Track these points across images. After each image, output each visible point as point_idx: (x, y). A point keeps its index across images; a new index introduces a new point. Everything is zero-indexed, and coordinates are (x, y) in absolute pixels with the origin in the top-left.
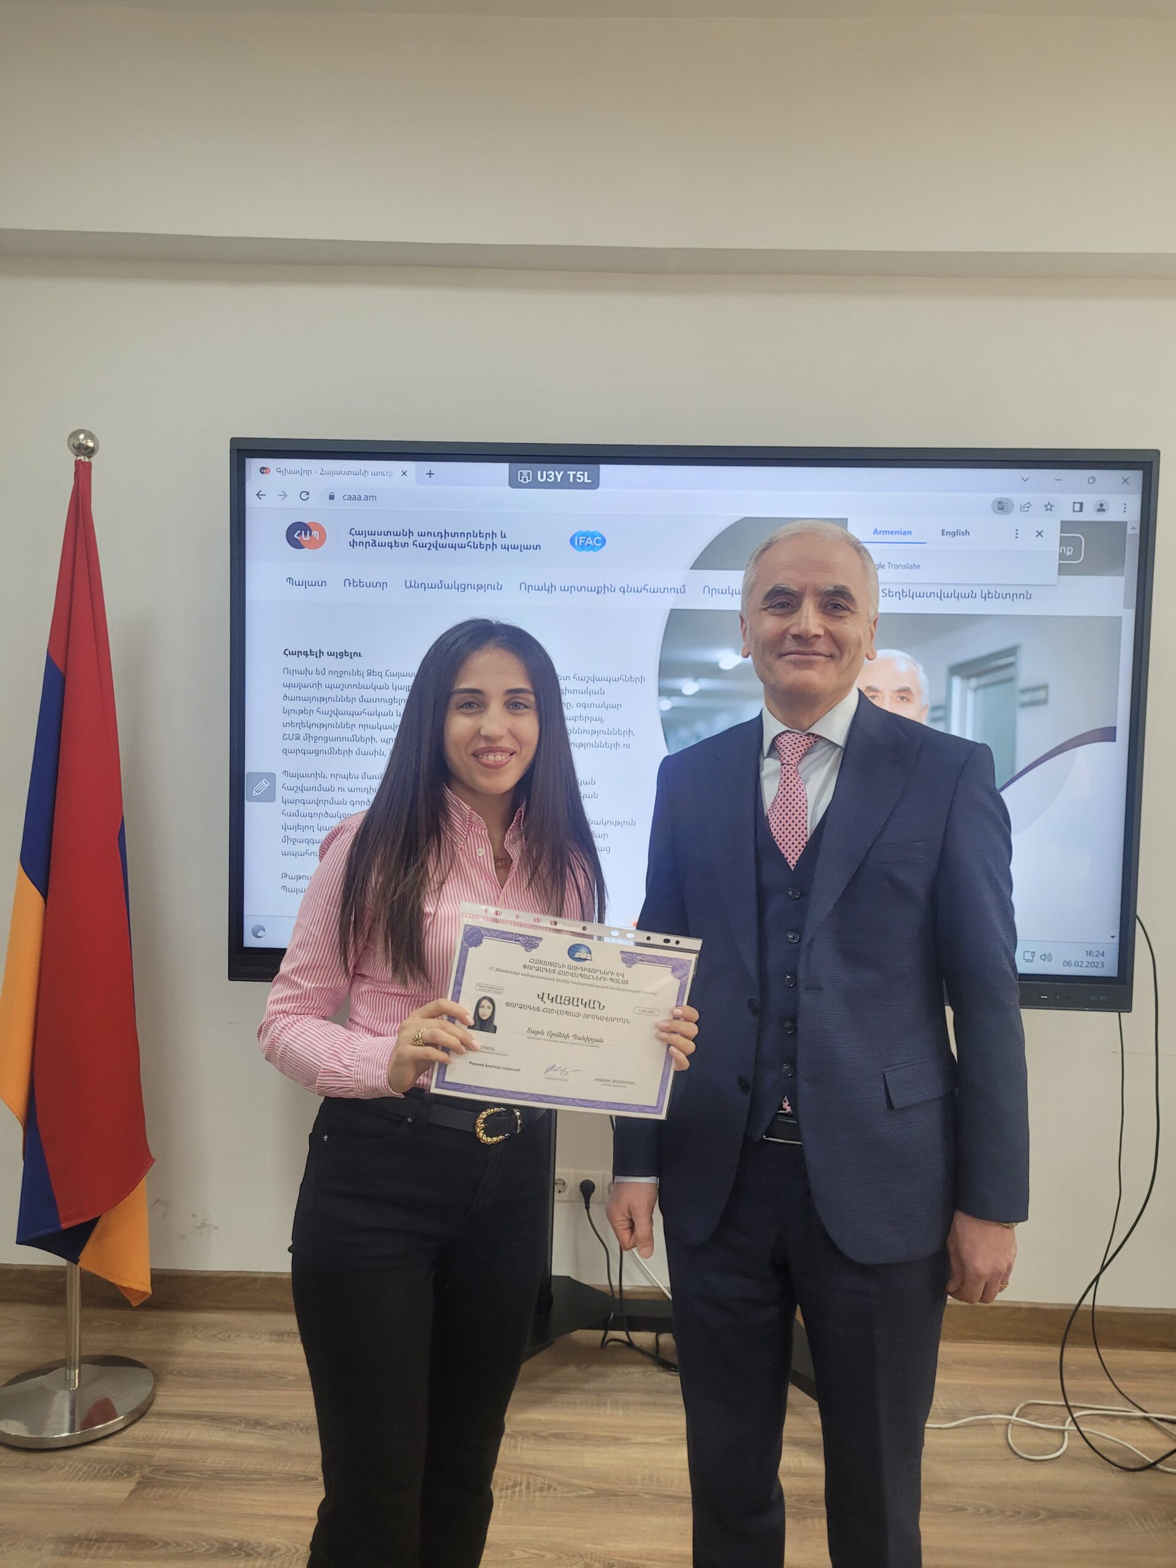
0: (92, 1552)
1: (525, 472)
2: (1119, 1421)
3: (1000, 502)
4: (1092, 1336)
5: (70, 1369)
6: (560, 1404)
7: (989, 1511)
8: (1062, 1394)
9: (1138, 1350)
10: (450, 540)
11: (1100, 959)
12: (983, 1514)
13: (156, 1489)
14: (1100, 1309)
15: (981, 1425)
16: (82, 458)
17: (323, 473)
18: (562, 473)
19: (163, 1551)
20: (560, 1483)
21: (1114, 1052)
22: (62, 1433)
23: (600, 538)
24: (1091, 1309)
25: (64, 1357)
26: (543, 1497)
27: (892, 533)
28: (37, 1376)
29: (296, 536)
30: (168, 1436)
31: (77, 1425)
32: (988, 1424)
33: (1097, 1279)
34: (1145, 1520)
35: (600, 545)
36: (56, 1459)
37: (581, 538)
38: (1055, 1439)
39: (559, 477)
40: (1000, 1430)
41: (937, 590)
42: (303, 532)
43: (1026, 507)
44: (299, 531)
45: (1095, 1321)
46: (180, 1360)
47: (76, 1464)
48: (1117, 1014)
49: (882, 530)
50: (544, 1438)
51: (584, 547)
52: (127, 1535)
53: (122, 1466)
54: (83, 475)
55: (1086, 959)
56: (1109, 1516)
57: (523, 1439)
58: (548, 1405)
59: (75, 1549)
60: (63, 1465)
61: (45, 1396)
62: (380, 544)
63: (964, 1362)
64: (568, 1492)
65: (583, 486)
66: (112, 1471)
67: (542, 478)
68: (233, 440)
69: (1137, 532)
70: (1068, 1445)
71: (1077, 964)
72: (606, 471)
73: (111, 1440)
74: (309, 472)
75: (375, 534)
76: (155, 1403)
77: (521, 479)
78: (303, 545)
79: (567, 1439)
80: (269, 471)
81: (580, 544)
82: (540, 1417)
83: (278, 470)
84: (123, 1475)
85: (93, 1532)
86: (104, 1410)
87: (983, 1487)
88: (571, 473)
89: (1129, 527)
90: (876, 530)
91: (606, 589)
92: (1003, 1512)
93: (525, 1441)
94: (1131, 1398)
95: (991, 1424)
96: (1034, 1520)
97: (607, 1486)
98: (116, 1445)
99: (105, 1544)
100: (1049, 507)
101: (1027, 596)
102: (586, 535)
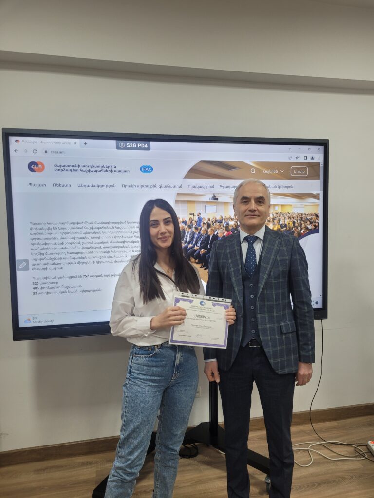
10: (94, 169)
17: (42, 142)
18: (135, 144)
23: (151, 168)
29: (32, 167)
34: (345, 480)
35: (151, 170)
37: (144, 168)
42: (35, 165)
43: (290, 158)
44: (33, 165)
51: (145, 171)
56: (335, 481)
62: (67, 170)
68: (3, 129)
69: (323, 166)
72: (153, 144)
74: (36, 142)
75: (65, 167)
77: (120, 146)
78: (35, 170)
80: (19, 141)
83: (23, 141)
89: (321, 164)
91: (154, 186)
96: (314, 487)
100: (297, 158)
101: (292, 187)
102: (146, 167)
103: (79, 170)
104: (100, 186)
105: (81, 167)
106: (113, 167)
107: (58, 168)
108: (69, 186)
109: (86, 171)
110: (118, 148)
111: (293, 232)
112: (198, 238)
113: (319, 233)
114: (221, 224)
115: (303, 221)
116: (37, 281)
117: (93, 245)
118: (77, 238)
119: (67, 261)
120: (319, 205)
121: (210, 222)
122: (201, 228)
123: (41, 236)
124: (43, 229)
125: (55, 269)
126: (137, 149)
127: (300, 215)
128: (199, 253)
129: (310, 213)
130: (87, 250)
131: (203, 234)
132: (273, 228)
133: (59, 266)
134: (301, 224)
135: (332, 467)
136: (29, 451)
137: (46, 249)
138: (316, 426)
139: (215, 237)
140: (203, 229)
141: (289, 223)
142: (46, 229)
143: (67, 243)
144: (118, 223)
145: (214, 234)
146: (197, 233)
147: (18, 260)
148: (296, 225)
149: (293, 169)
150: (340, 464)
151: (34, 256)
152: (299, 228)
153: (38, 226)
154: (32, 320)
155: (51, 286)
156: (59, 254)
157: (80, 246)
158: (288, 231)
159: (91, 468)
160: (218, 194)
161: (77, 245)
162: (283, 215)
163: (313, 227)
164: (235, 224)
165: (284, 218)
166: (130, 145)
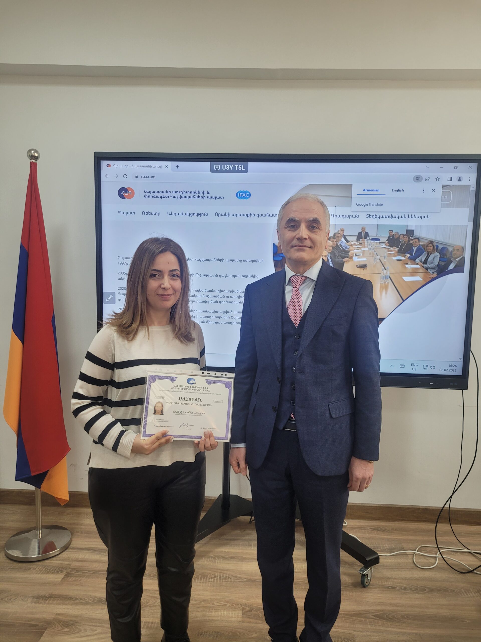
0: (47, 602)
1: (217, 166)
2: (459, 553)
3: (416, 177)
4: (448, 520)
5: (38, 531)
6: (233, 545)
7: (405, 589)
8: (436, 543)
9: (467, 525)
10: (186, 195)
11: (455, 368)
12: (402, 590)
13: (72, 578)
14: (452, 509)
15: (402, 555)
16: (33, 161)
17: (133, 166)
18: (232, 166)
19: (75, 602)
20: (233, 576)
21: (460, 406)
22: (35, 555)
23: (248, 194)
24: (448, 509)
25: (35, 526)
26: (227, 582)
27: (371, 190)
28: (25, 533)
29: (122, 193)
30: (77, 556)
31: (41, 553)
32: (406, 554)
33: (451, 497)
34: (469, 593)
35: (248, 196)
36: (32, 566)
37: (240, 194)
38: (433, 561)
39: (231, 168)
40: (410, 557)
41: (389, 214)
42: (125, 192)
43: (428, 179)
44: (123, 191)
45: (450, 513)
46: (82, 527)
47: (40, 567)
48: (462, 390)
49: (367, 189)
50: (227, 559)
51: (242, 197)
52: (61, 595)
53: (59, 569)
54: (33, 168)
55: (449, 368)
56: (454, 591)
57: (218, 559)
58: (228, 546)
59: (40, 601)
60: (35, 568)
61: (28, 541)
62: (157, 197)
63: (396, 530)
64: (236, 580)
65: (241, 171)
66: (55, 570)
67: (224, 168)
68: (95, 153)
69: (475, 189)
70: (438, 564)
71: (446, 370)
72: (251, 165)
73: (54, 558)
74: (127, 166)
75: (155, 192)
76: (72, 544)
77: (215, 169)
78: (125, 197)
79: (236, 559)
80: (111, 166)
81: (240, 196)
82: (225, 550)
83: (114, 165)
84: (59, 572)
85: (47, 594)
86: (51, 546)
87: (403, 579)
88: (236, 166)
89: (471, 187)
90: (364, 189)
91: (251, 215)
92: (411, 589)
93: (219, 560)
94: (464, 545)
95: (407, 554)
96: (424, 592)
97: (252, 578)
98: (56, 560)
99: (52, 599)
100: (437, 179)
101: (427, 217)
102: (243, 192)
103: (170, 196)
104: (192, 215)
105: (172, 193)
106: (206, 192)
107: (148, 194)
108: (159, 214)
109: (177, 197)
110: (212, 170)
126: (234, 171)
147: (105, 292)
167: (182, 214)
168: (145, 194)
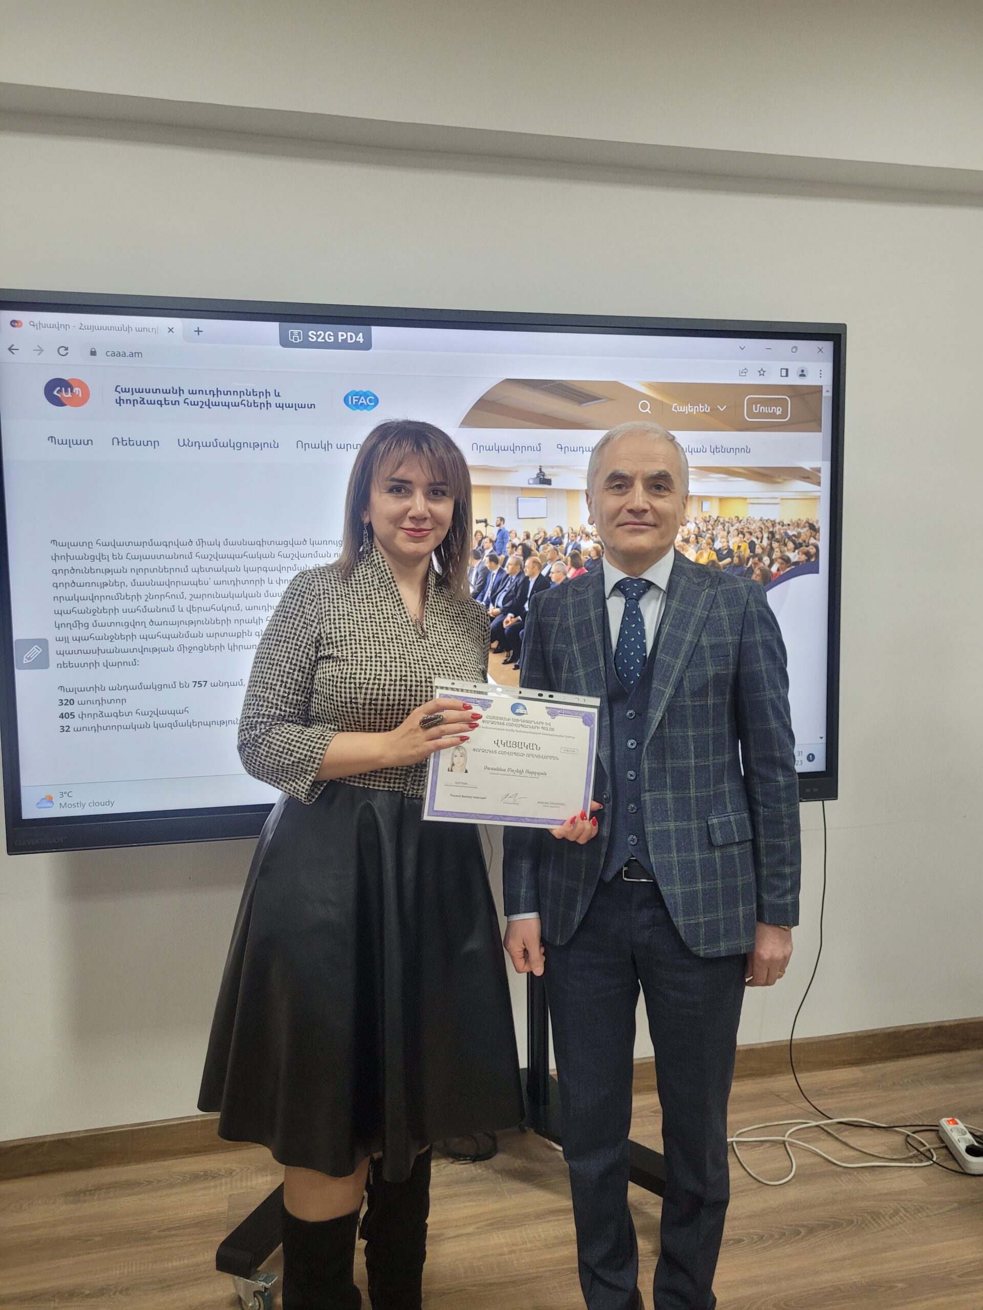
1: (296, 331)
10: (222, 398)
17: (82, 327)
18: (333, 332)
23: (373, 398)
29: (55, 393)
35: (373, 404)
37: (354, 397)
42: (63, 389)
43: (744, 372)
44: (59, 388)
51: (357, 406)
62: (149, 402)
65: (356, 347)
67: (312, 338)
69: (831, 394)
72: (380, 332)
74: (65, 326)
75: (142, 392)
77: (292, 339)
78: (64, 402)
80: (21, 323)
81: (354, 403)
83: (32, 323)
88: (343, 333)
89: (825, 390)
96: (798, 1237)
100: (762, 373)
101: (747, 450)
102: (359, 394)
103: (182, 402)
104: (239, 446)
105: (186, 395)
106: (272, 393)
107: (125, 396)
108: (155, 443)
109: (200, 404)
110: (285, 342)
111: (751, 570)
112: (498, 584)
113: (816, 571)
114: (559, 547)
115: (777, 541)
116: (69, 696)
117: (218, 602)
118: (177, 583)
119: (150, 644)
120: (817, 498)
121: (530, 543)
122: (506, 558)
123: (79, 578)
124: (84, 557)
125: (117, 664)
126: (336, 345)
127: (770, 524)
128: (501, 624)
129: (795, 519)
130: (202, 616)
131: (512, 573)
132: (697, 560)
133: (129, 657)
134: (772, 549)
135: (845, 1185)
136: (50, 1142)
137: (94, 612)
138: (808, 1079)
139: (544, 582)
140: (510, 560)
141: (739, 547)
142: (93, 558)
143: (149, 597)
144: (286, 544)
145: (540, 575)
146: (495, 572)
147: (17, 640)
148: (758, 550)
149: (751, 402)
150: (866, 1176)
151: (62, 629)
152: (766, 560)
153: (73, 552)
154: (57, 800)
155: (107, 709)
156: (127, 625)
157: (185, 604)
158: (736, 566)
159: (215, 1186)
160: (552, 467)
161: (177, 602)
162: (723, 524)
163: (803, 557)
164: (595, 548)
165: (725, 533)
166: (318, 337)
167: (216, 444)
168: (117, 396)
